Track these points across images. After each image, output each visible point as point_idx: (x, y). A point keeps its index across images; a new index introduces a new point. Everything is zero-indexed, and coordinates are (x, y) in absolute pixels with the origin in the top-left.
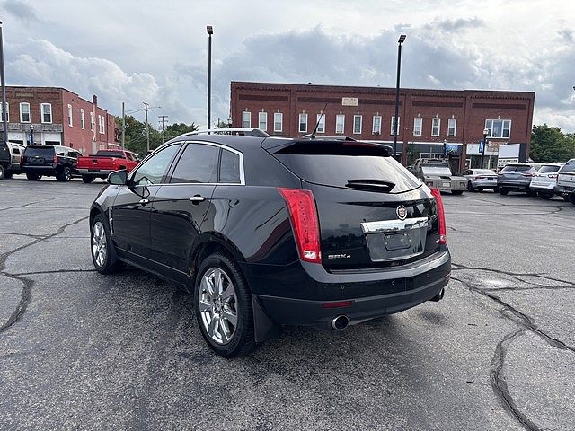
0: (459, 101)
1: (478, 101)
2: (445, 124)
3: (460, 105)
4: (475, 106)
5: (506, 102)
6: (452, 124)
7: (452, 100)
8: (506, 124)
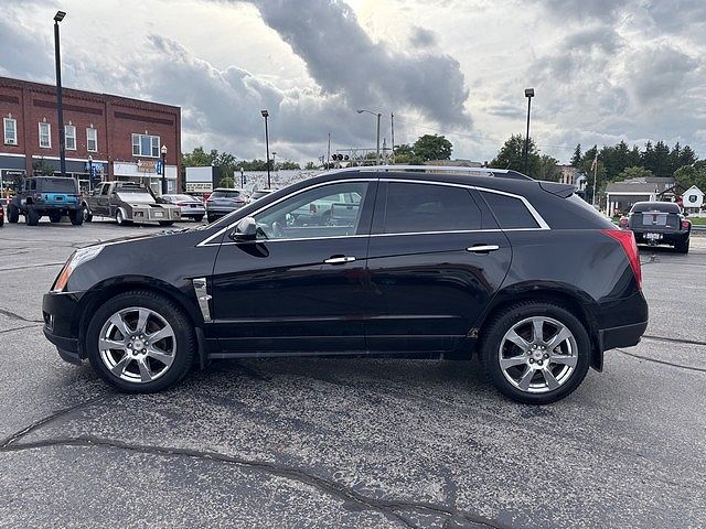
0: (96, 106)
1: (120, 110)
2: (81, 136)
3: (99, 112)
4: (117, 115)
5: (151, 115)
6: (92, 135)
7: (88, 104)
8: (154, 140)
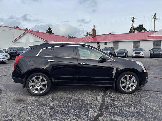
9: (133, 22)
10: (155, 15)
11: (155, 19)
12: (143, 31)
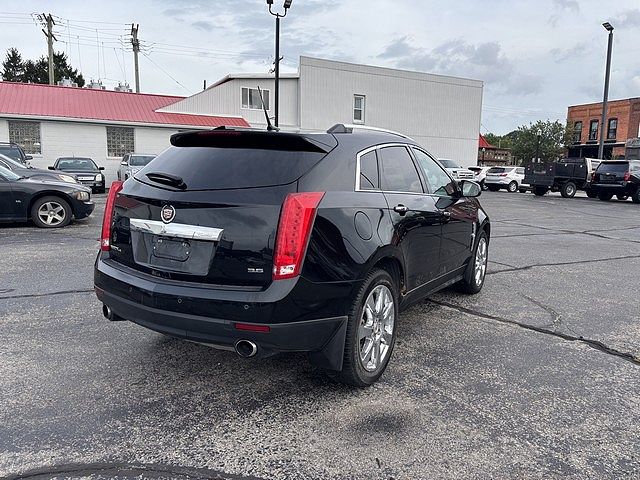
9: (50, 36)
10: (134, 31)
11: (136, 45)
12: (68, 82)
